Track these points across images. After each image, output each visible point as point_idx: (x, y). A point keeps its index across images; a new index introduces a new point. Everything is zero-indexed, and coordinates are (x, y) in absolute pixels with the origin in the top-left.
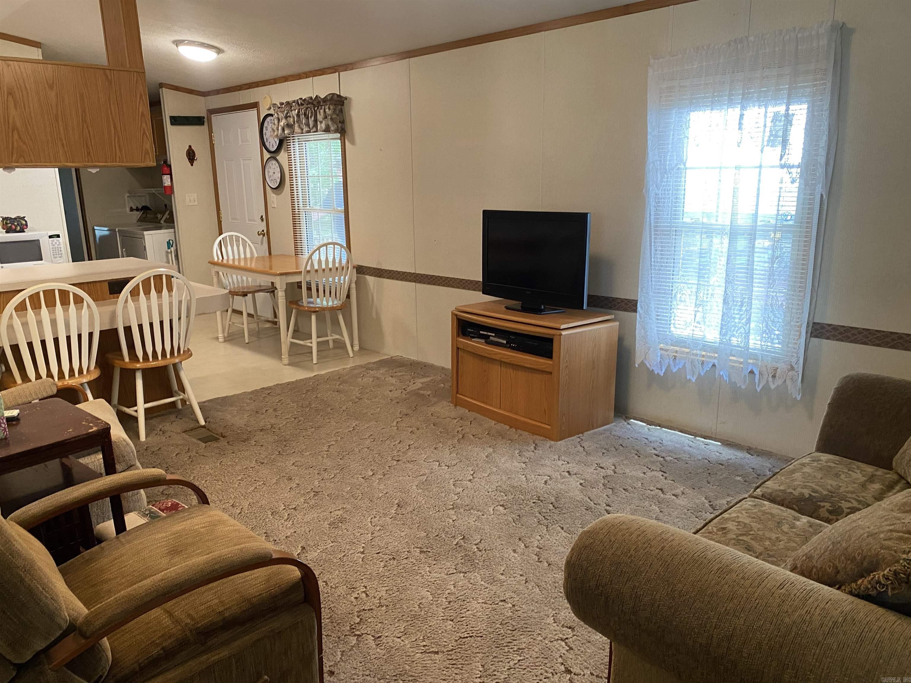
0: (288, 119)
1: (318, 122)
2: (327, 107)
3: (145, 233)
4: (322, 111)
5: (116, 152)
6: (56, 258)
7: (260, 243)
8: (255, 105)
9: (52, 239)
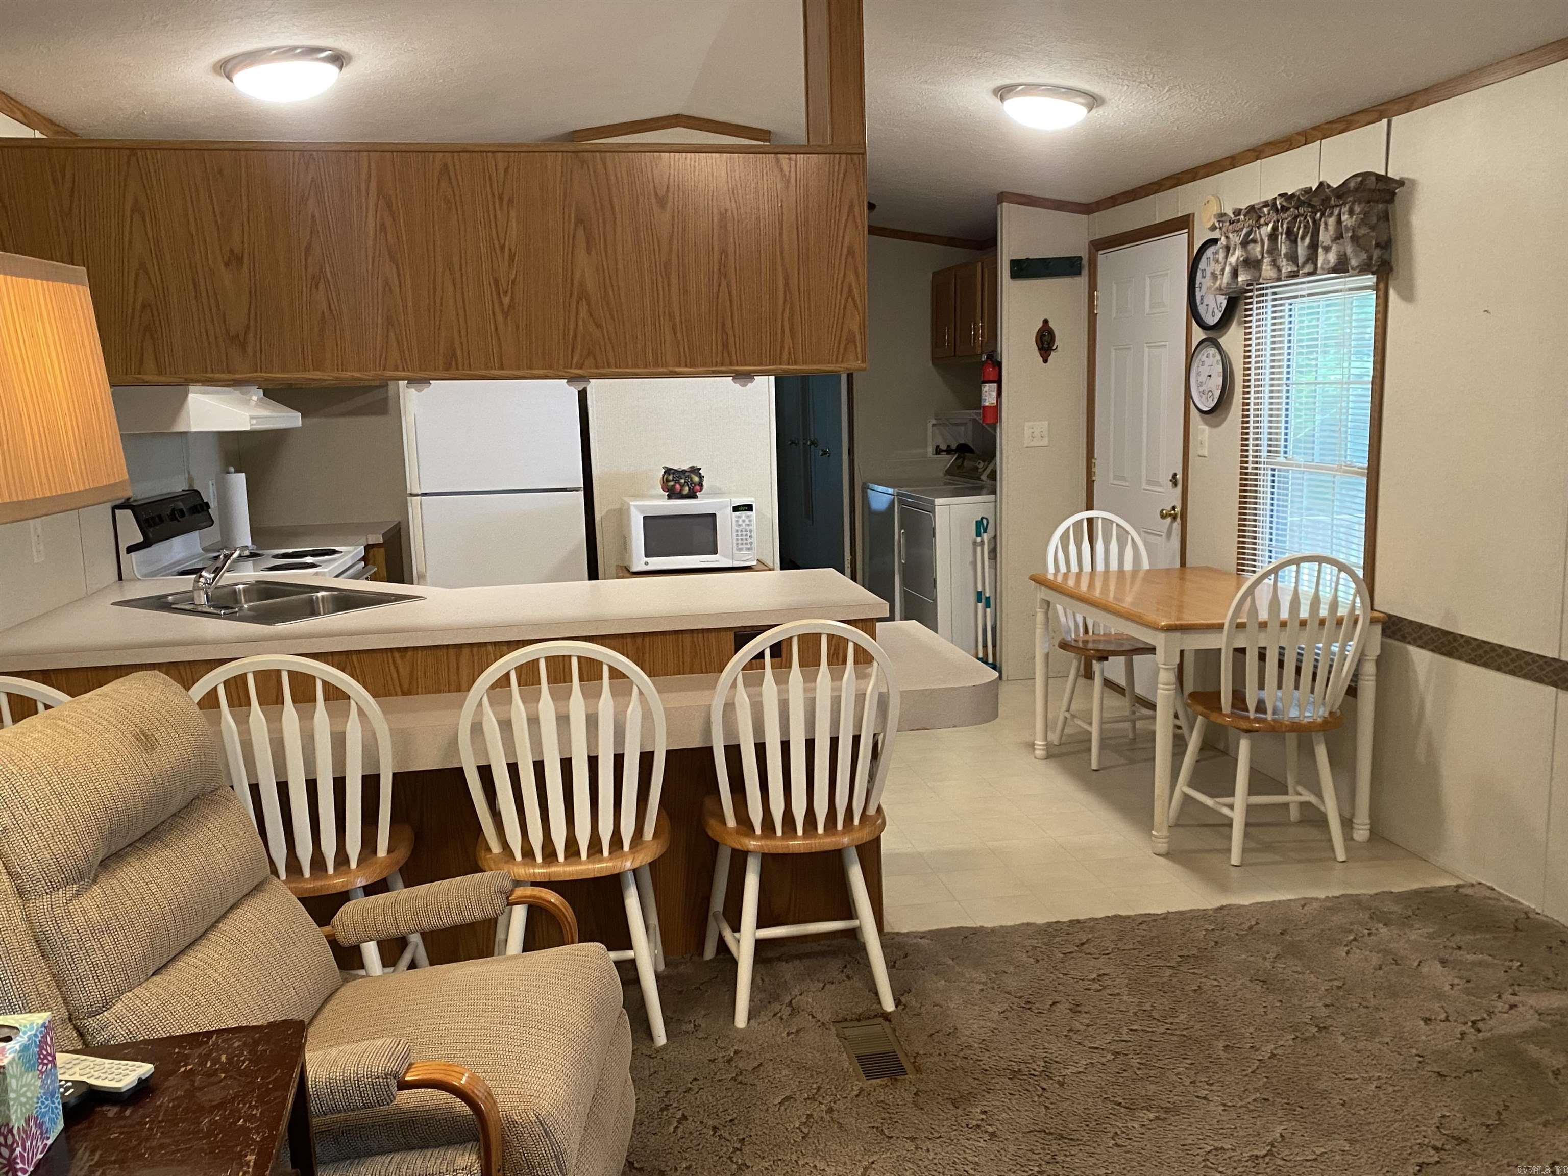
0: (1251, 246)
1: (1320, 250)
2: (1345, 209)
4: (1332, 221)
5: (783, 341)
6: (741, 549)
7: (1164, 535)
8: (1184, 223)
9: (738, 513)
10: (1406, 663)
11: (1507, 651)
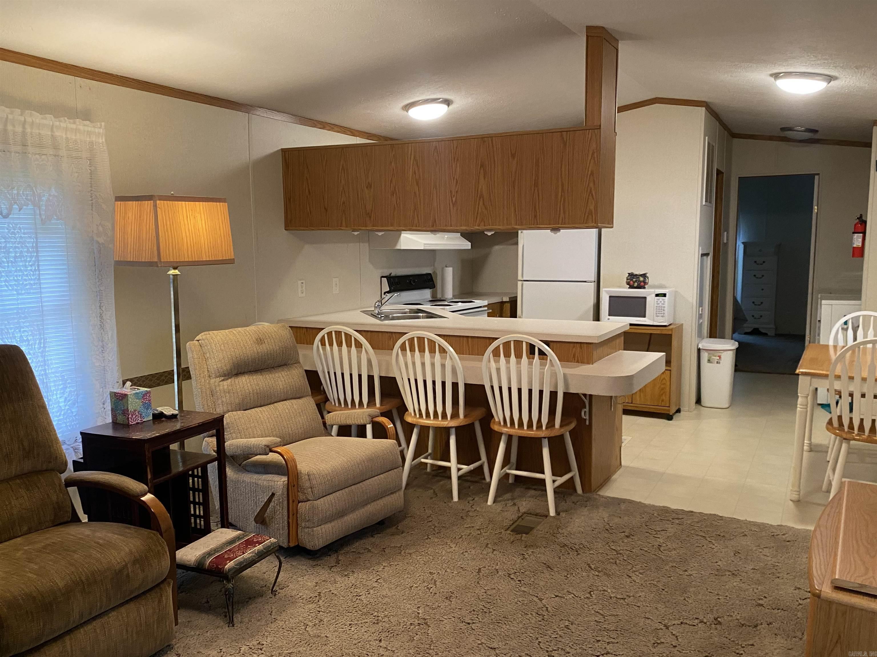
3: (823, 302)
6: (657, 316)
9: (658, 298)
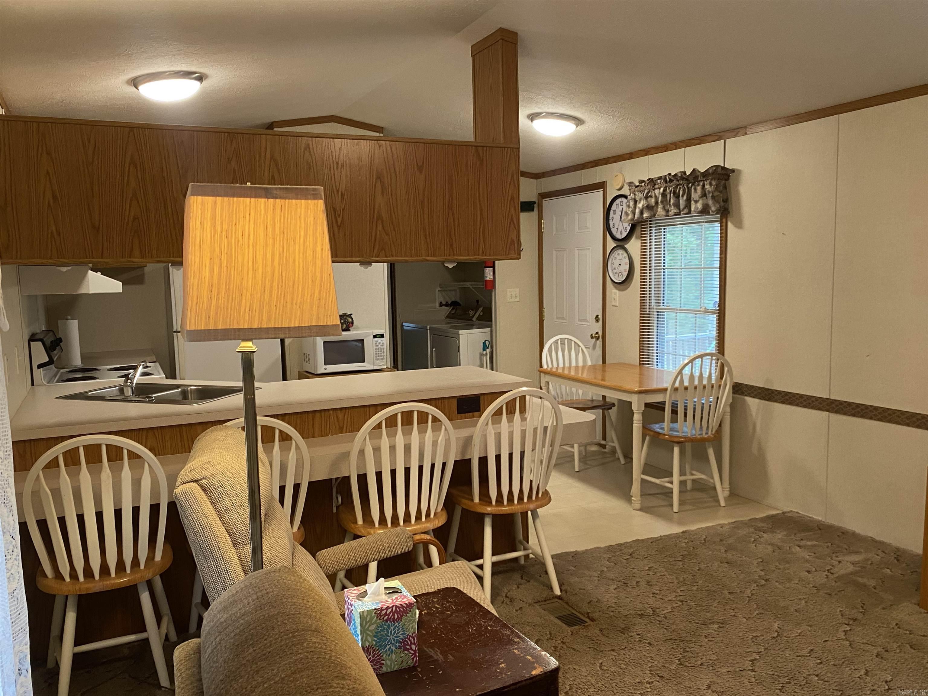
0: (649, 199)
1: (692, 202)
2: (707, 183)
3: (461, 332)
4: (699, 188)
5: (479, 244)
6: (378, 359)
8: (602, 186)
9: (376, 339)
10: (744, 406)
11: (801, 396)
